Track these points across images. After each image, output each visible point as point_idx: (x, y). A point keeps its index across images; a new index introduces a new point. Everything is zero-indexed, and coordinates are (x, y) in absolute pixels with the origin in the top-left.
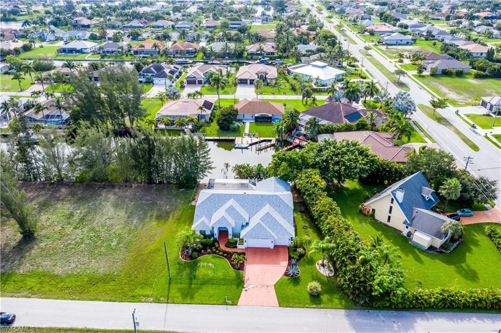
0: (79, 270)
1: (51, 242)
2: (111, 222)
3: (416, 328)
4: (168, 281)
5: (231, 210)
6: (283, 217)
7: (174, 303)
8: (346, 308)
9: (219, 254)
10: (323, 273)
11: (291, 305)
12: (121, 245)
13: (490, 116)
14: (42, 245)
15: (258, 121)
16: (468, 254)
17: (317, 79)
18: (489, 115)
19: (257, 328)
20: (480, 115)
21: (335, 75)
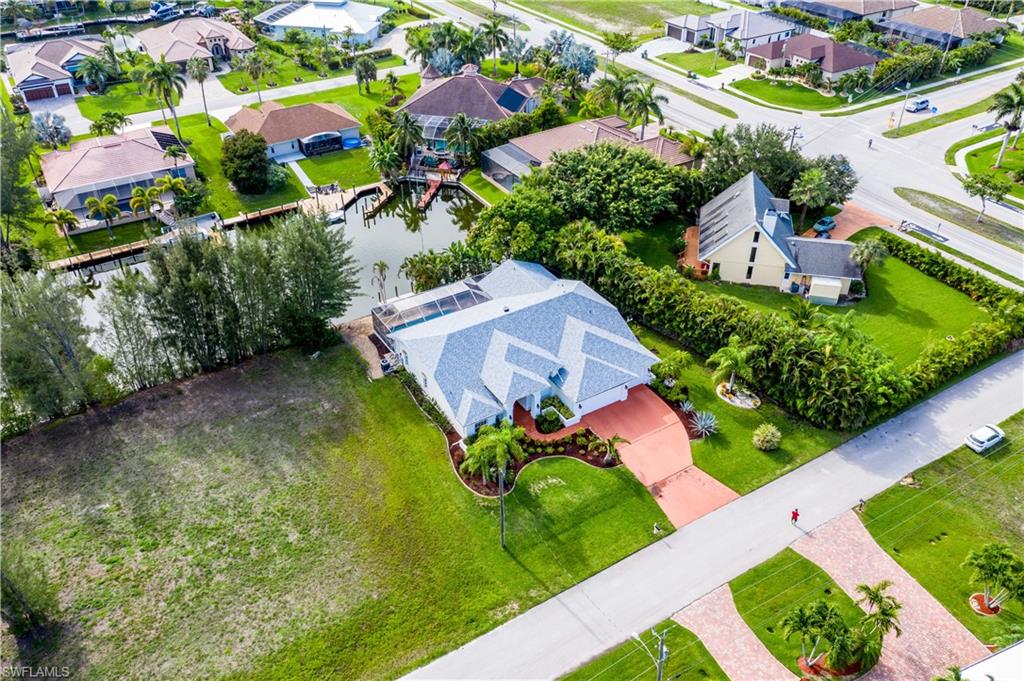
0: (279, 637)
1: (119, 612)
2: (228, 494)
3: (942, 429)
4: (505, 554)
5: (513, 354)
6: (611, 331)
7: (566, 589)
8: (834, 446)
9: (547, 454)
10: (741, 406)
11: (754, 482)
12: (315, 532)
13: (696, 52)
14: (103, 628)
15: (312, 154)
16: (889, 289)
17: (349, 33)
18: (692, 51)
19: (751, 550)
20: (682, 54)
21: (375, 18)
